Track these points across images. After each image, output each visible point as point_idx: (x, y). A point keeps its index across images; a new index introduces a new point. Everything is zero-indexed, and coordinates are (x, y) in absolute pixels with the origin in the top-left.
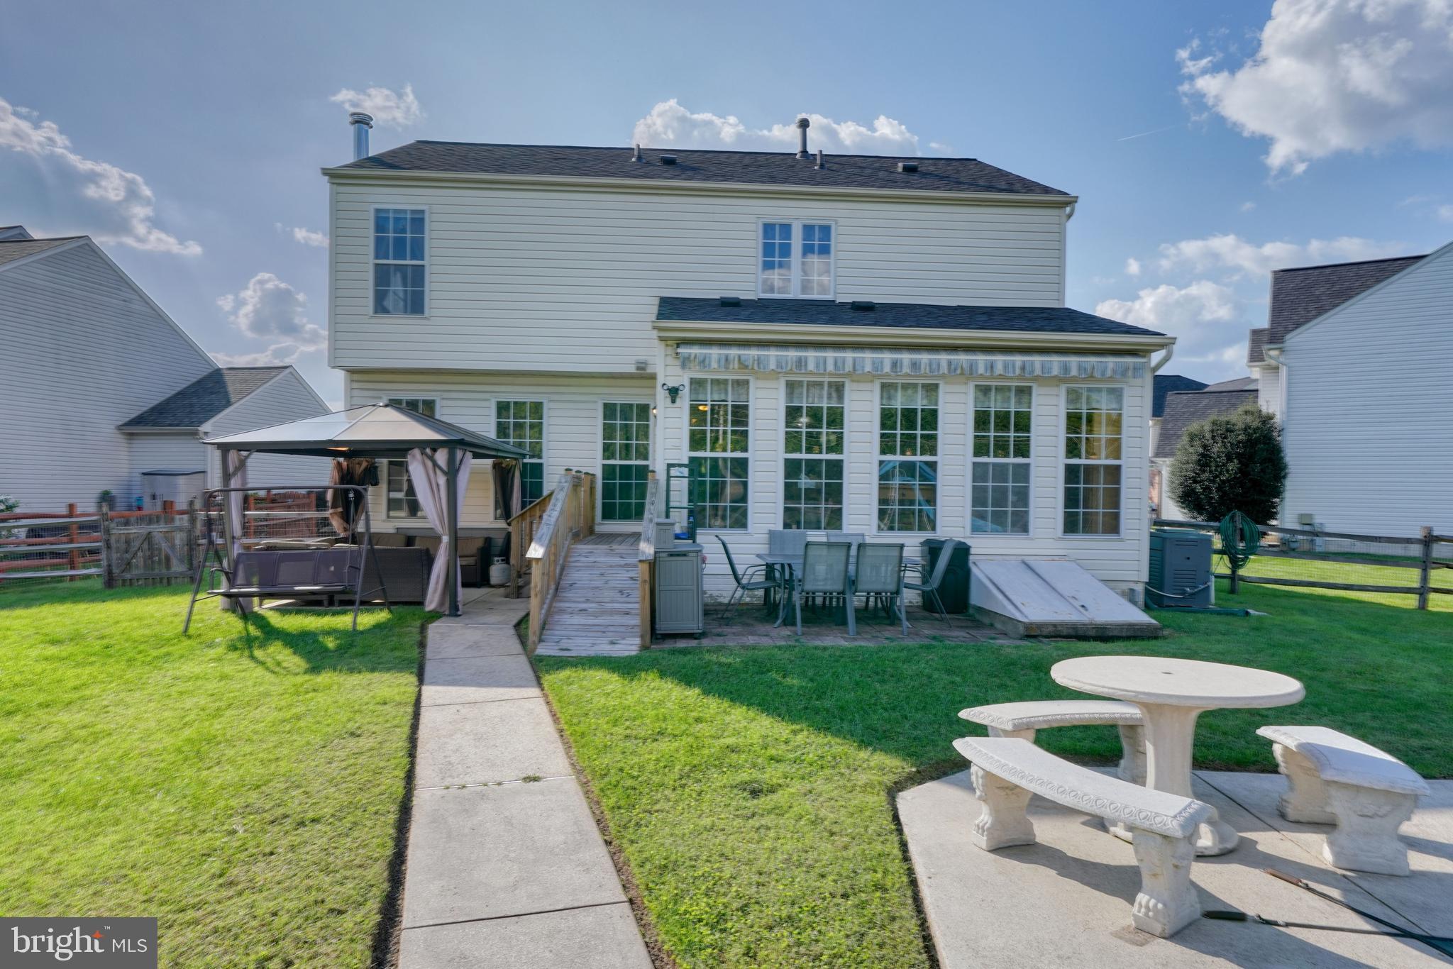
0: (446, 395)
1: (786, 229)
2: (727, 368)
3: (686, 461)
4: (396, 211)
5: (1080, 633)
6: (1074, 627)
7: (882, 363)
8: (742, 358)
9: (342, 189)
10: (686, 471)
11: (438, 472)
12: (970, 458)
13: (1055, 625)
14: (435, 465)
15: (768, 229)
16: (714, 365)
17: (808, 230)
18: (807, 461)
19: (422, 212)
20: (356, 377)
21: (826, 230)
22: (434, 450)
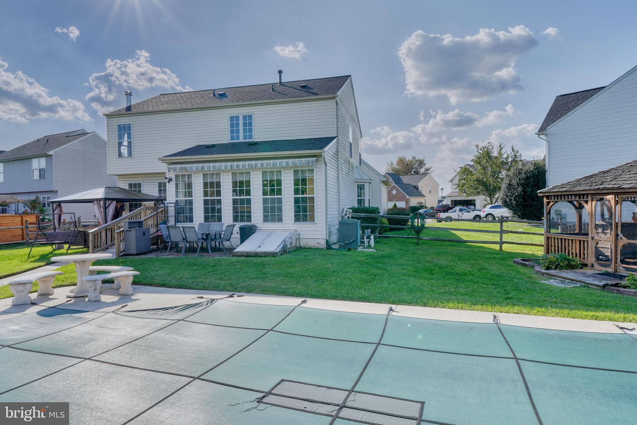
0: (144, 181)
1: (237, 117)
2: (181, 171)
3: (175, 202)
4: (123, 125)
5: (249, 255)
6: (247, 253)
7: (227, 166)
8: (186, 168)
9: (109, 119)
10: (173, 205)
11: (101, 208)
12: (262, 197)
13: (241, 252)
14: (101, 206)
15: (232, 118)
16: (178, 170)
17: (245, 117)
18: (211, 200)
19: (130, 124)
20: (120, 177)
21: (250, 116)
22: (100, 201)
